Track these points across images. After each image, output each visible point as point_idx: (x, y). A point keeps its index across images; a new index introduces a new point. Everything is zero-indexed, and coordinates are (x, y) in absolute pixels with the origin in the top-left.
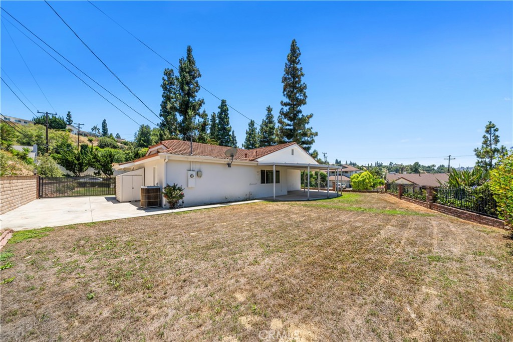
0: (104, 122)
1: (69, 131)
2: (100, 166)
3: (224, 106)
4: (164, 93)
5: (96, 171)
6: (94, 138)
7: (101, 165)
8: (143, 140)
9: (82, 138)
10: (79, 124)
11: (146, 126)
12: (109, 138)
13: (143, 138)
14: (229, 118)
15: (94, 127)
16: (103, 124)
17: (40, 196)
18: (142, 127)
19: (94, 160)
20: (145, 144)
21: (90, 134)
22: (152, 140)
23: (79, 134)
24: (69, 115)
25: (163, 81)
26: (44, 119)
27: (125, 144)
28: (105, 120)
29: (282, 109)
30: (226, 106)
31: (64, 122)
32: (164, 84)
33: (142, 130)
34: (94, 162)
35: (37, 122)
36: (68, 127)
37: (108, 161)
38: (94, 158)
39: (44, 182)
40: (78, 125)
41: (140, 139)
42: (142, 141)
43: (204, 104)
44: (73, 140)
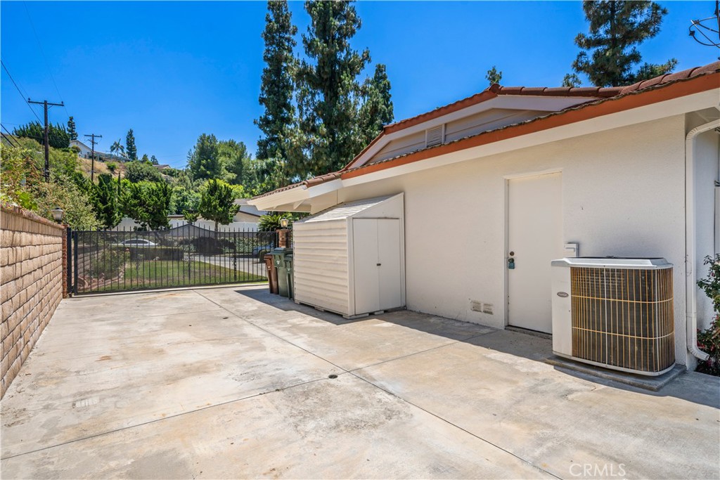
0: (130, 134)
1: (74, 152)
2: (146, 215)
3: (381, 78)
4: (268, 51)
5: (139, 226)
6: (117, 164)
7: (147, 211)
8: (204, 166)
9: (98, 165)
10: (93, 136)
11: (209, 138)
12: (142, 162)
13: (204, 162)
14: (391, 104)
15: (115, 143)
16: (128, 139)
17: (71, 289)
18: (203, 139)
19: (136, 201)
20: (208, 172)
21: (110, 157)
22: (221, 164)
23: (92, 157)
24: (71, 124)
25: (267, 23)
26: (31, 129)
27: (171, 173)
28: (131, 131)
29: (582, 54)
30: (384, 78)
31: (65, 135)
32: (270, 30)
33: (203, 144)
34: (135, 205)
35: (22, 134)
36: (72, 145)
37: (162, 203)
38: (135, 197)
39: (80, 245)
40: (90, 138)
41: (199, 164)
42: (202, 167)
43: (370, 61)
44: (82, 167)
